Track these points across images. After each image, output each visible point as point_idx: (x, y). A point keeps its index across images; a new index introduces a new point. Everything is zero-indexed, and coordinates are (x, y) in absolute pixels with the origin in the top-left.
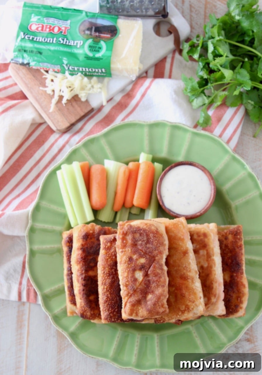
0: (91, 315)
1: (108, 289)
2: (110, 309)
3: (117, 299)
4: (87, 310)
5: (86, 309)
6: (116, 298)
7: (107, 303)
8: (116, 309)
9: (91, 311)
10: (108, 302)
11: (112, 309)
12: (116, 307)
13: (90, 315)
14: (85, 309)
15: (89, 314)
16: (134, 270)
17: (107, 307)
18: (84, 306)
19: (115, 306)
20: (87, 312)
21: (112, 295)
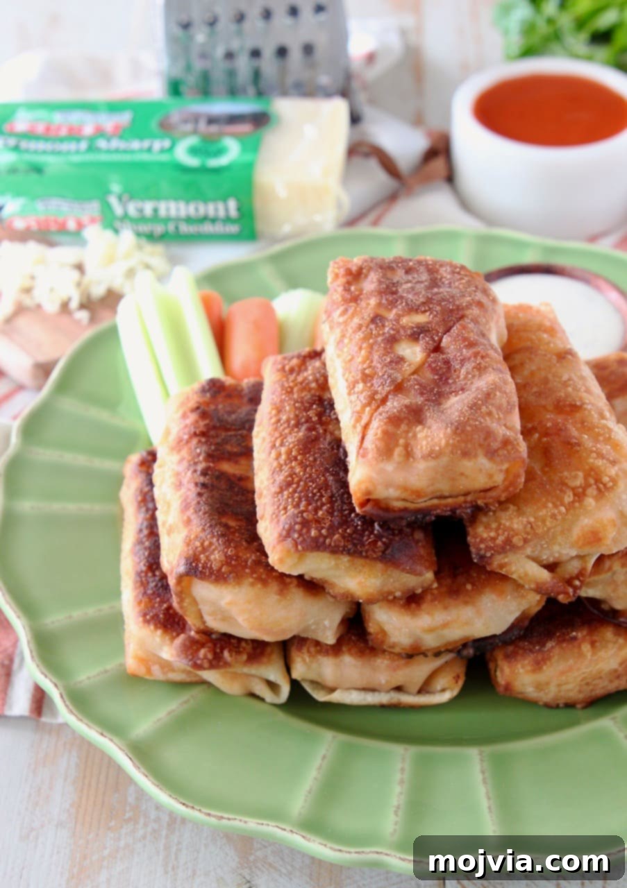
0: (228, 560)
1: (294, 453)
2: (303, 503)
3: (326, 480)
4: (211, 544)
5: (206, 543)
6: (323, 476)
7: (291, 490)
8: (323, 504)
9: (228, 547)
10: (294, 486)
11: (309, 504)
12: (324, 500)
13: (223, 558)
14: (202, 544)
15: (217, 557)
16: (392, 340)
17: (290, 500)
18: (202, 535)
19: (322, 496)
20: (212, 553)
21: (308, 469)
